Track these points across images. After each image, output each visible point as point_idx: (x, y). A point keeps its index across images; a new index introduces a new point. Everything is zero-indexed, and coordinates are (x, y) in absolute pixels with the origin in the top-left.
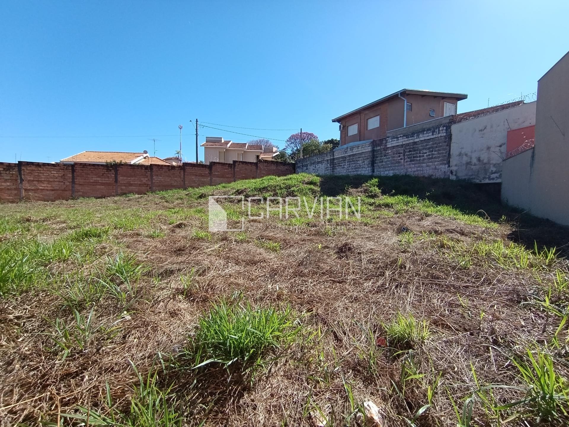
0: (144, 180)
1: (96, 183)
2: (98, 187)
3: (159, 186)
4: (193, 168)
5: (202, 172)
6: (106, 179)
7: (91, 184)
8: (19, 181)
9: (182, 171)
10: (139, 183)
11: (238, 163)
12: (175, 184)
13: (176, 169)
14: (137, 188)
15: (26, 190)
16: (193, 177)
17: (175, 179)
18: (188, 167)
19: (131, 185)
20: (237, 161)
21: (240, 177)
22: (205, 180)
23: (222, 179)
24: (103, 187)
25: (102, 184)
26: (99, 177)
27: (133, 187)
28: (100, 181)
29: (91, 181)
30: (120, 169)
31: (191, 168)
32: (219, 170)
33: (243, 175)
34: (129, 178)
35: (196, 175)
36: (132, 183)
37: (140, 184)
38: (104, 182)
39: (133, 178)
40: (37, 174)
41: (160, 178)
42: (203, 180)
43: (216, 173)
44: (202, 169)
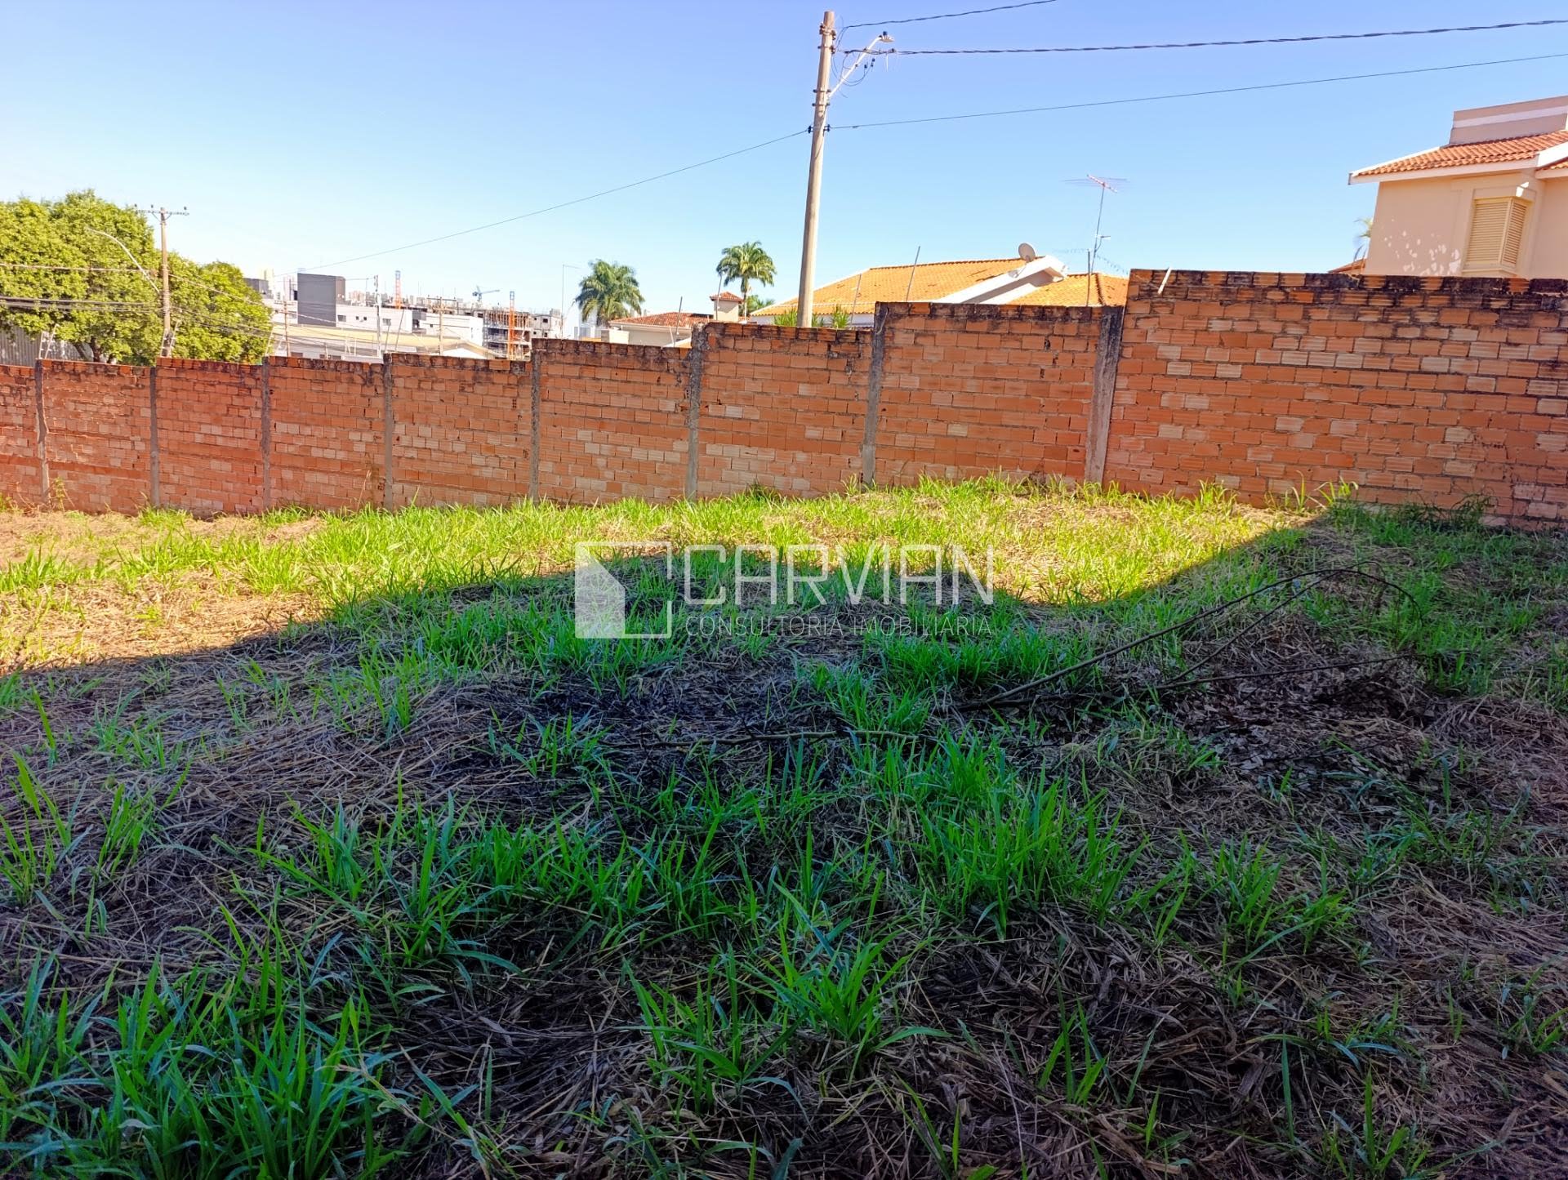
0: (361, 440)
1: (209, 450)
2: (215, 464)
3: (416, 478)
4: (588, 373)
5: (636, 403)
6: (238, 432)
7: (196, 450)
8: (37, 430)
9: (526, 392)
10: (341, 455)
11: (918, 324)
12: (487, 473)
13: (496, 378)
14: (334, 480)
15: (53, 465)
16: (582, 434)
17: (493, 440)
18: (555, 370)
19: (313, 465)
20: (909, 309)
21: (928, 443)
22: (655, 455)
23: (771, 454)
24: (227, 467)
25: (226, 454)
26: (217, 421)
27: (320, 477)
28: (220, 441)
29: (199, 438)
30: (278, 383)
31: (575, 371)
32: (750, 387)
33: (958, 430)
34: (308, 431)
35: (601, 424)
36: (316, 453)
37: (343, 464)
38: (232, 444)
39: (319, 432)
40: (71, 407)
41: (425, 431)
42: (638, 454)
43: (732, 411)
44: (637, 377)
